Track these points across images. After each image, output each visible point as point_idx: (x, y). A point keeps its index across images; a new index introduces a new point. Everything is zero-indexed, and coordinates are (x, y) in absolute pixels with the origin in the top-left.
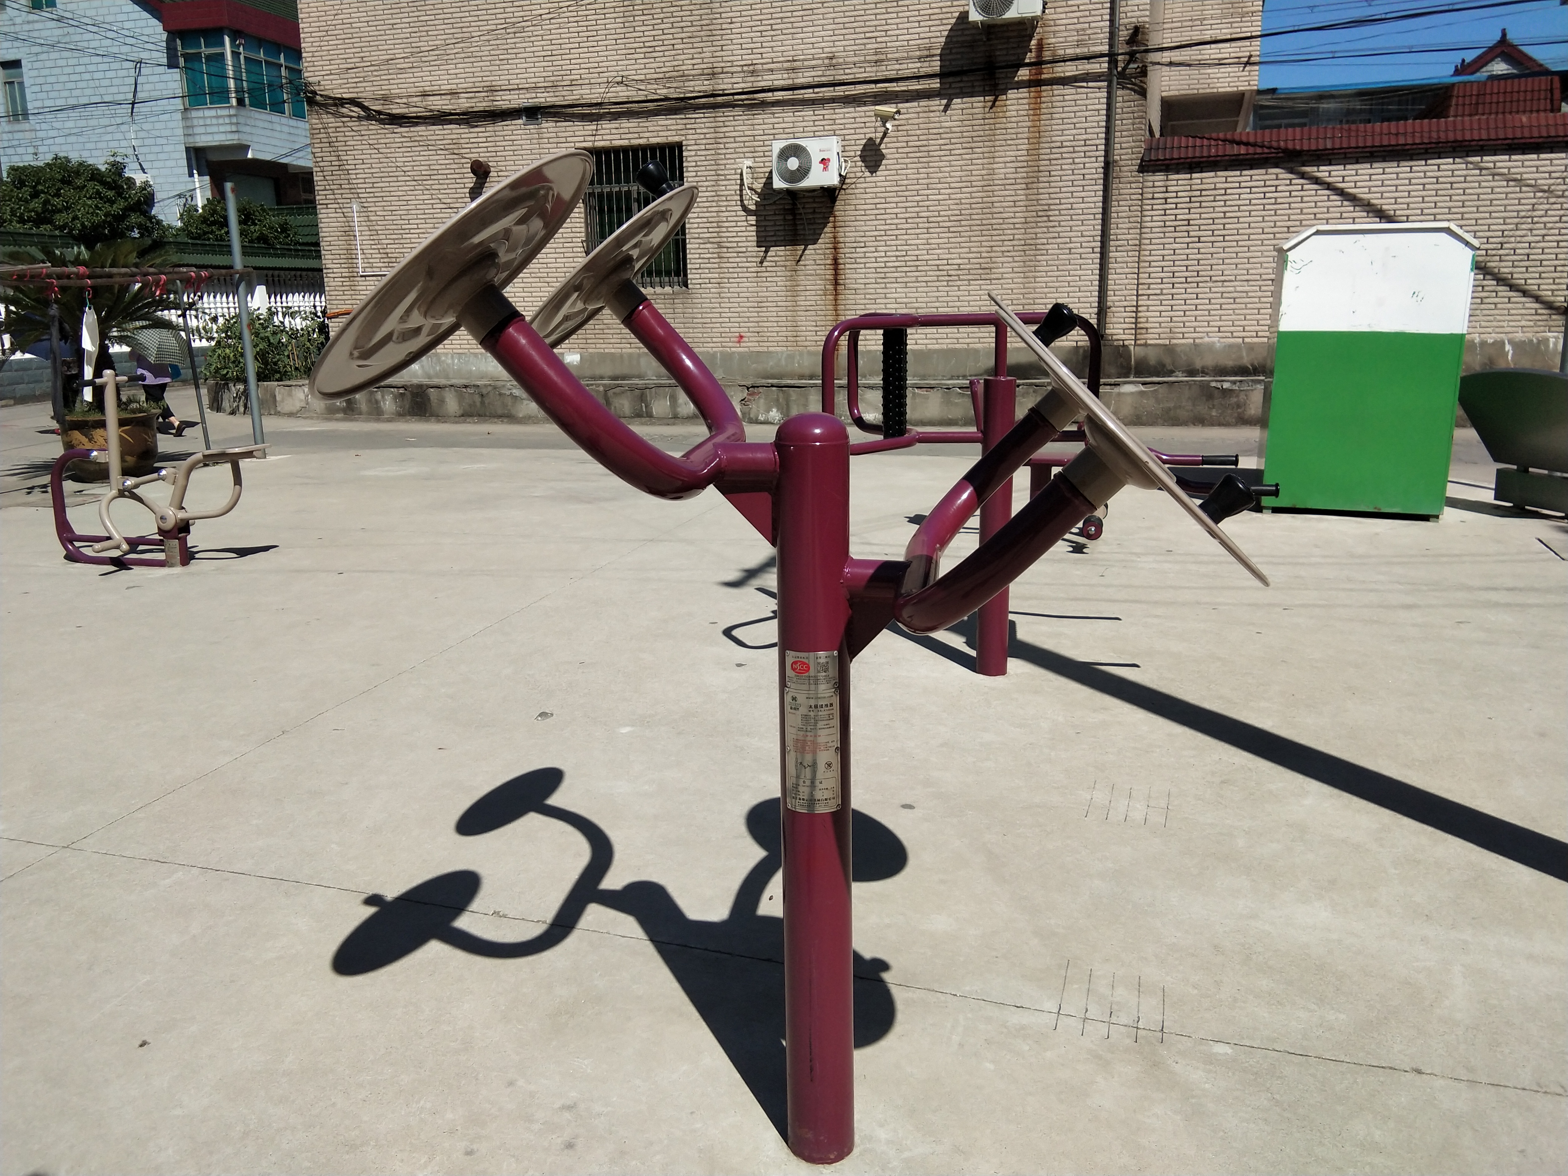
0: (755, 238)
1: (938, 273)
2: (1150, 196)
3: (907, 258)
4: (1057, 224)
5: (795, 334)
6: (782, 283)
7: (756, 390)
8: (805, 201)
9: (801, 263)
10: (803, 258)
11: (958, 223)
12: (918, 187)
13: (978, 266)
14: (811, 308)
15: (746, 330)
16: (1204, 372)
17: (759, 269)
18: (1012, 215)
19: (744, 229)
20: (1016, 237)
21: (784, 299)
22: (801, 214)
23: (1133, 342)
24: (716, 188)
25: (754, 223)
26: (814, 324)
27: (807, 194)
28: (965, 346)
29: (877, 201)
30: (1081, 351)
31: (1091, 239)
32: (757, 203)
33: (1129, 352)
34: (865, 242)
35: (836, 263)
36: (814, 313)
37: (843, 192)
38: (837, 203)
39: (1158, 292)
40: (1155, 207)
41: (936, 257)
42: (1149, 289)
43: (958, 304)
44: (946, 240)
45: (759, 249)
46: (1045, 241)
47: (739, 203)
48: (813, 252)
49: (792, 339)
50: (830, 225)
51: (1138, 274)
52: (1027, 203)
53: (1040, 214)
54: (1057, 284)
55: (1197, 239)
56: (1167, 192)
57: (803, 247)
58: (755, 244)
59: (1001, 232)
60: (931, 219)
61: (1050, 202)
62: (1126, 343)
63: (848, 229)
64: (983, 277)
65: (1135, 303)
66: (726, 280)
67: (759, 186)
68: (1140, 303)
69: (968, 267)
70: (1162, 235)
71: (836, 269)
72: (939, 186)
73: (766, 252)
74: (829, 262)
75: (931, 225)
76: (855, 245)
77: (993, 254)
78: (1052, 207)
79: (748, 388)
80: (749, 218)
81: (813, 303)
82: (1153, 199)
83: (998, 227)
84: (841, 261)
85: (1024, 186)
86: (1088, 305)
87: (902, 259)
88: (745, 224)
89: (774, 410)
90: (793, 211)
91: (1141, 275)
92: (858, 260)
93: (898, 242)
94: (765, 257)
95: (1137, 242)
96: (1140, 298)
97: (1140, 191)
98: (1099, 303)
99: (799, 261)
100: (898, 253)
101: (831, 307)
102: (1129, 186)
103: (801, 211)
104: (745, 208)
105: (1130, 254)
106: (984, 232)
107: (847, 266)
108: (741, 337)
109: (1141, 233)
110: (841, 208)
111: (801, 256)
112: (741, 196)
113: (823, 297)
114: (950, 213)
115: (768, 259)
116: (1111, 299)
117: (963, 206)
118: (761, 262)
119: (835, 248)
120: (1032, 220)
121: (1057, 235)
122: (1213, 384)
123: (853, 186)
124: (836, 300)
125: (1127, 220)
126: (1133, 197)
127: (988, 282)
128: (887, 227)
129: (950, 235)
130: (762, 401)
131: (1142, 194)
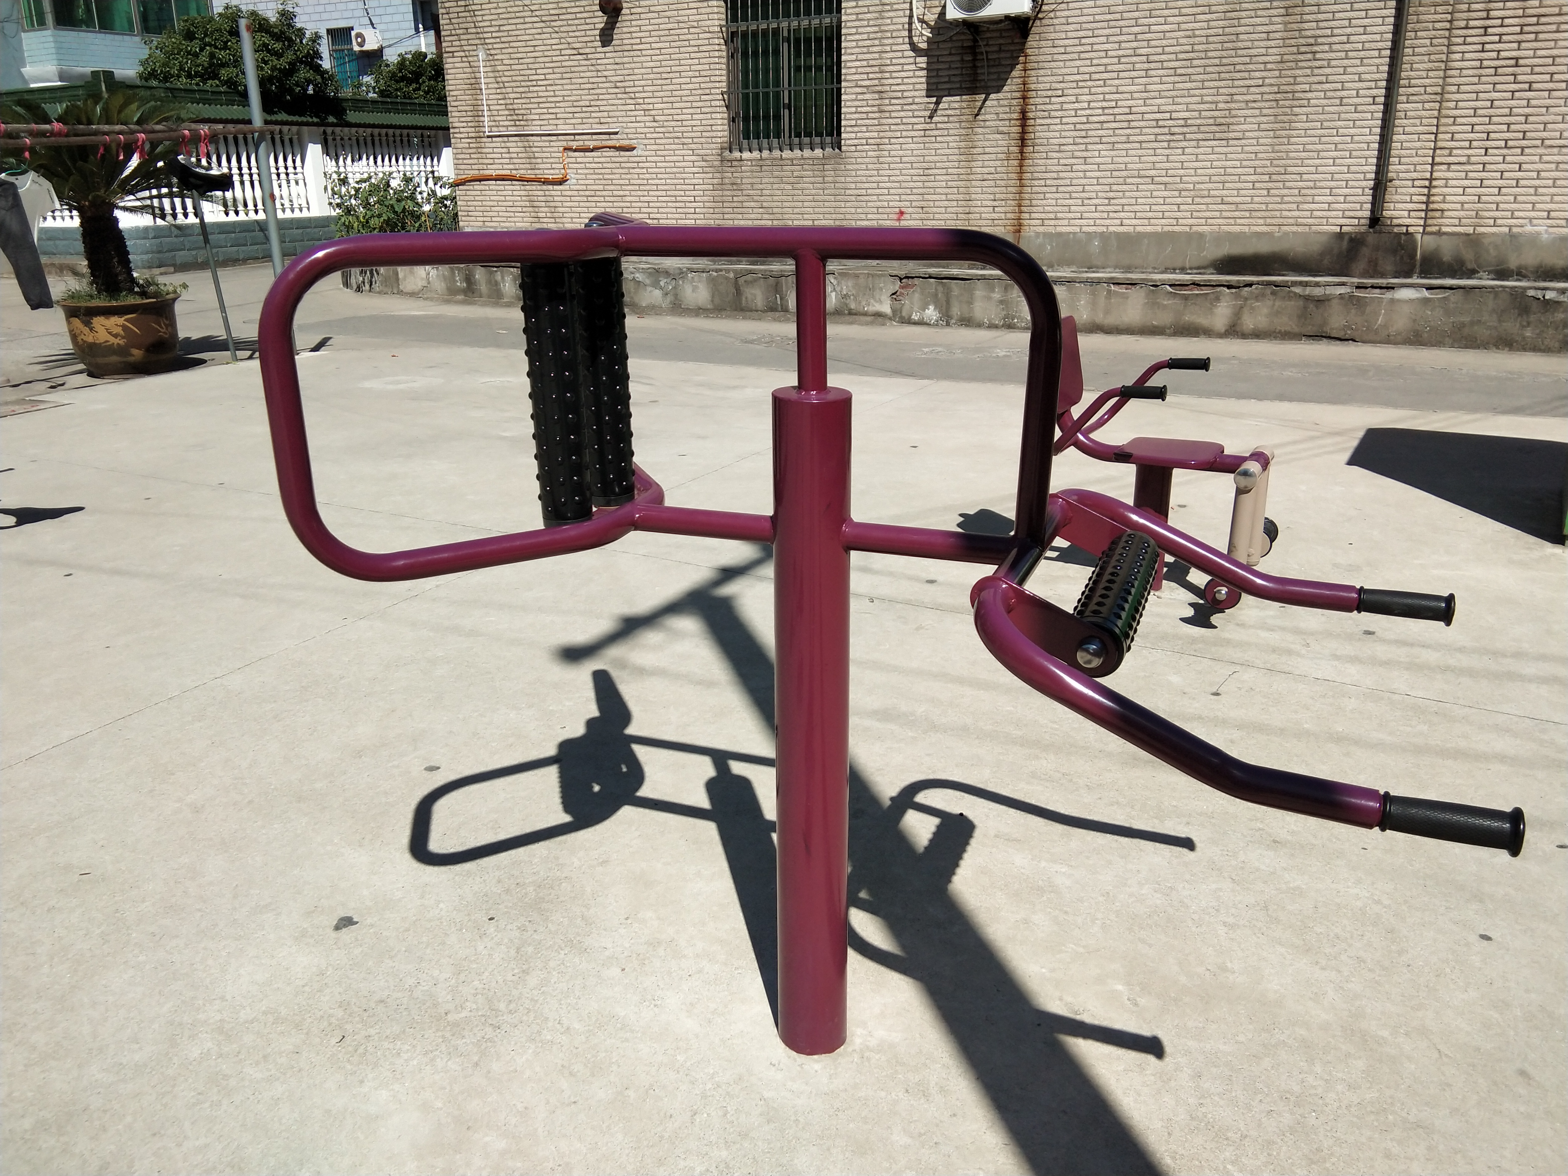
0: (925, 86)
1: (1157, 130)
2: (1463, 24)
3: (1116, 111)
4: (1325, 63)
5: (967, 210)
6: (954, 145)
7: (910, 281)
8: (988, 35)
9: (979, 117)
10: (983, 110)
11: (1188, 63)
12: (1136, 14)
13: (1211, 121)
14: (990, 177)
15: (908, 204)
16: (1520, 274)
17: (928, 126)
18: (1263, 51)
19: (911, 74)
20: (1267, 81)
21: (956, 164)
22: (982, 53)
23: (1421, 229)
24: (879, 22)
25: (924, 66)
26: (992, 197)
27: (992, 27)
28: (1187, 229)
29: (1082, 34)
30: (1347, 238)
31: (1373, 84)
32: (929, 41)
33: (1414, 242)
34: (1063, 90)
35: (1024, 117)
36: (992, 183)
37: (1038, 23)
38: (1030, 38)
39: (1464, 159)
40: (1469, 40)
41: (1156, 109)
42: (1450, 155)
43: (1182, 172)
44: (1170, 86)
45: (928, 100)
46: (1307, 87)
47: (907, 40)
48: (995, 103)
49: (963, 216)
50: (1019, 67)
51: (1436, 134)
52: (1285, 34)
53: (1303, 49)
54: (1320, 147)
55: (1526, 86)
56: (1488, 18)
57: (984, 96)
58: (924, 93)
59: (1246, 75)
60: (1151, 58)
61: (1319, 32)
62: (1411, 229)
63: (1042, 72)
64: (1218, 135)
65: (1428, 175)
66: (887, 141)
67: (931, 18)
68: (1435, 175)
69: (1199, 122)
70: (1476, 80)
71: (1023, 126)
72: (1166, 12)
73: (937, 103)
74: (1015, 116)
75: (1152, 65)
76: (1050, 93)
77: (1233, 105)
78: (1320, 40)
79: (901, 279)
80: (919, 59)
81: (993, 170)
82: (1467, 28)
83: (1242, 67)
84: (1031, 115)
85: (1283, 11)
86: (1361, 176)
87: (1111, 111)
88: (913, 67)
89: (931, 307)
90: (973, 50)
91: (1440, 136)
92: (1053, 113)
93: (1106, 89)
94: (936, 110)
95: (1439, 89)
96: (1436, 167)
97: (1449, 17)
98: (1377, 173)
99: (977, 115)
100: (1105, 104)
101: (1014, 176)
102: (1432, 9)
103: (983, 50)
104: (914, 47)
105: (1427, 106)
106: (1223, 75)
107: (1039, 121)
108: (902, 213)
109: (1445, 77)
110: (1034, 44)
111: (981, 109)
112: (910, 31)
113: (1006, 163)
114: (1178, 48)
115: (939, 112)
116: (1394, 168)
117: (1197, 40)
118: (931, 117)
119: (1024, 98)
120: (1291, 58)
121: (1324, 79)
122: (1531, 293)
123: (1052, 15)
124: (1021, 166)
125: (1426, 58)
126: (1438, 25)
127: (1224, 143)
128: (1093, 69)
129: (1177, 79)
130: (917, 295)
131: (1450, 22)
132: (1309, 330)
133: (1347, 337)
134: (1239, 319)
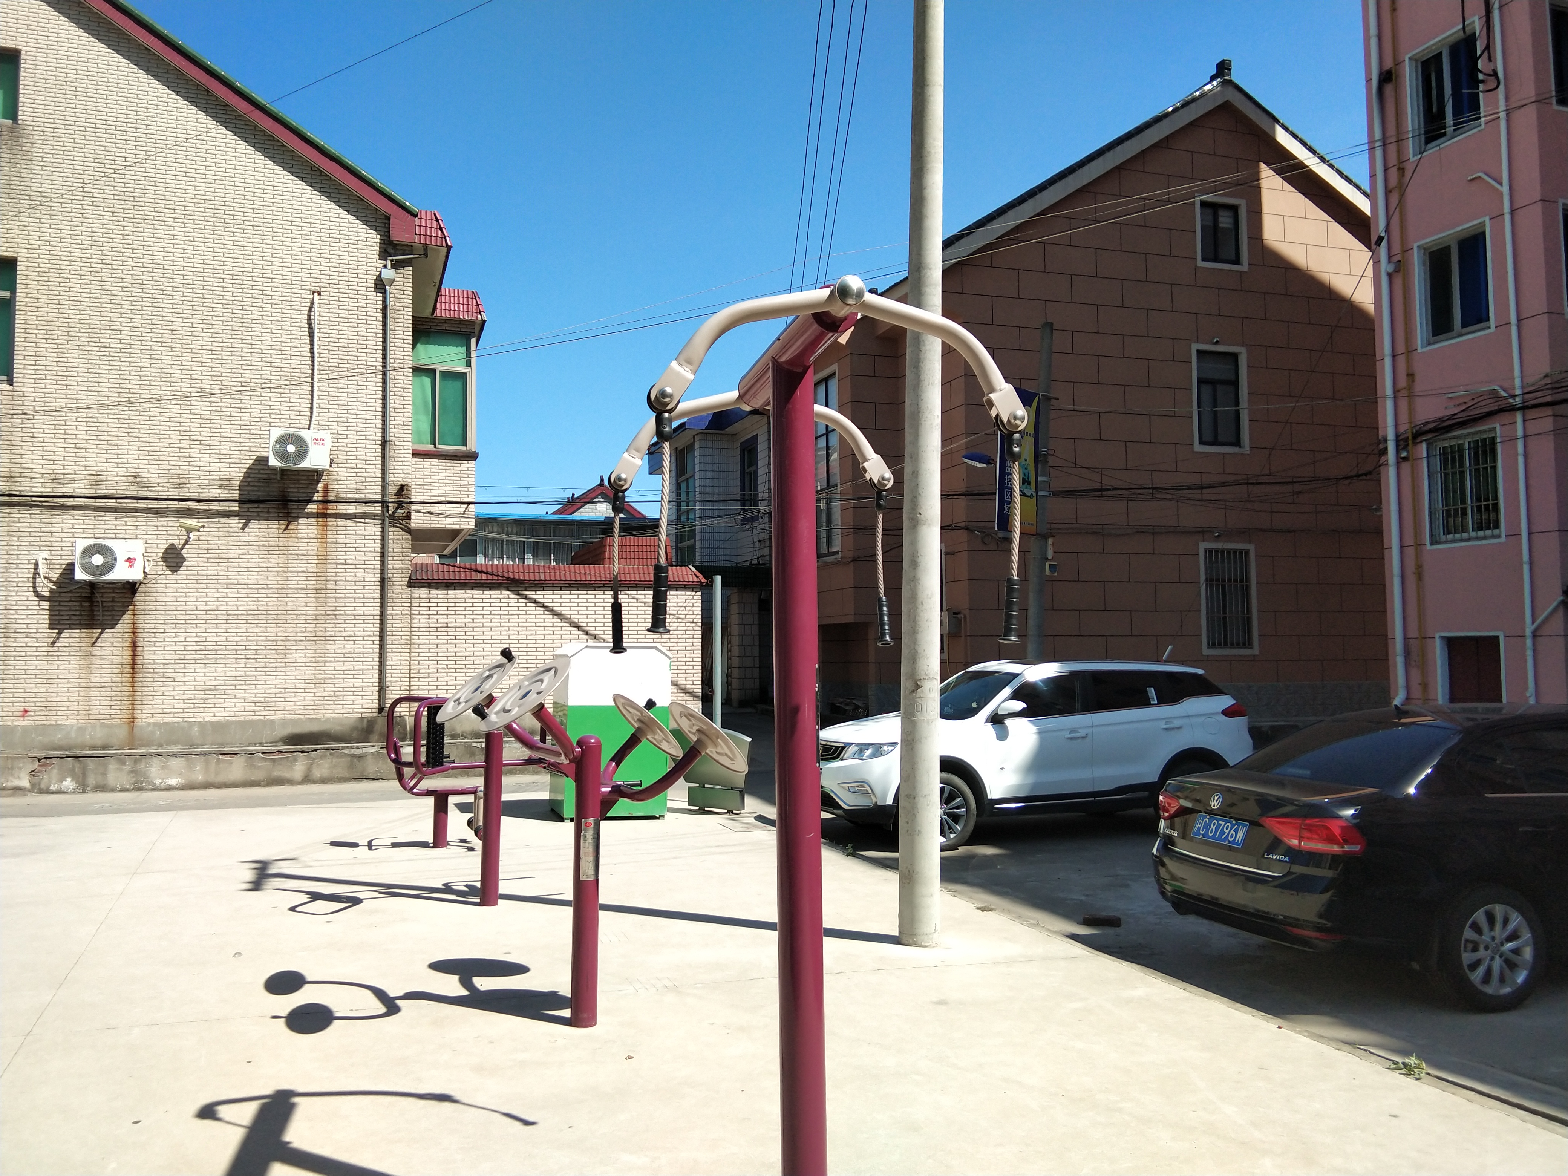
0: (48, 621)
1: (237, 656)
2: (417, 604)
3: (206, 643)
4: (343, 621)
5: (87, 708)
6: (76, 662)
7: (48, 761)
8: (102, 591)
9: (97, 644)
10: (99, 640)
11: (255, 617)
12: (217, 586)
13: (274, 652)
14: (106, 685)
15: (32, 704)
16: (463, 736)
17: (51, 649)
18: (304, 612)
19: (35, 612)
20: (308, 629)
21: (77, 676)
22: (98, 602)
23: (408, 714)
24: (6, 575)
25: (47, 607)
26: (109, 699)
27: (108, 586)
28: (262, 718)
29: (178, 595)
30: (365, 720)
31: (372, 634)
32: (51, 591)
33: (404, 721)
34: (165, 629)
35: (134, 645)
36: (109, 689)
37: (143, 585)
38: (137, 595)
39: (426, 675)
40: (421, 613)
41: (235, 643)
42: (419, 673)
43: (256, 682)
44: (244, 630)
45: (51, 631)
46: (333, 634)
47: (31, 589)
48: (110, 635)
49: (84, 713)
50: (129, 612)
51: (410, 661)
52: (317, 604)
53: (328, 613)
54: (344, 668)
55: (454, 637)
56: (429, 602)
57: (100, 630)
58: (47, 626)
59: (294, 625)
60: (229, 612)
61: (336, 604)
62: (402, 714)
63: (147, 617)
64: (279, 660)
65: (408, 684)
66: (12, 658)
67: (55, 575)
68: (412, 683)
69: (265, 652)
70: (427, 633)
71: (134, 651)
72: (238, 586)
73: (59, 634)
74: (127, 644)
75: (231, 617)
76: (154, 630)
77: (287, 643)
78: (338, 608)
79: (39, 760)
80: (41, 603)
81: (109, 680)
82: (419, 606)
83: (292, 621)
84: (139, 644)
85: (314, 591)
86: (371, 684)
87: (202, 644)
88: (37, 608)
89: (69, 780)
90: (90, 599)
91: (412, 663)
92: (157, 644)
93: (198, 630)
94: (58, 638)
95: (408, 638)
96: (412, 679)
97: (409, 601)
98: (380, 683)
99: (95, 643)
100: (197, 639)
101: (128, 684)
102: (400, 596)
103: (99, 600)
104: (37, 595)
105: (403, 646)
106: (279, 625)
107: (146, 648)
108: (26, 711)
109: (411, 632)
110: (142, 599)
111: (98, 638)
112: (34, 583)
113: (120, 675)
114: (248, 608)
115: (61, 640)
116: (389, 681)
117: (260, 604)
118: (53, 643)
119: (134, 633)
120: (322, 617)
121: (343, 630)
122: (474, 745)
123: (154, 581)
124: (133, 678)
125: (400, 621)
126: (404, 604)
127: (283, 665)
128: (187, 617)
129: (248, 626)
130: (55, 771)
131: (410, 603)
132: (356, 776)
133: (378, 777)
134: (310, 771)
